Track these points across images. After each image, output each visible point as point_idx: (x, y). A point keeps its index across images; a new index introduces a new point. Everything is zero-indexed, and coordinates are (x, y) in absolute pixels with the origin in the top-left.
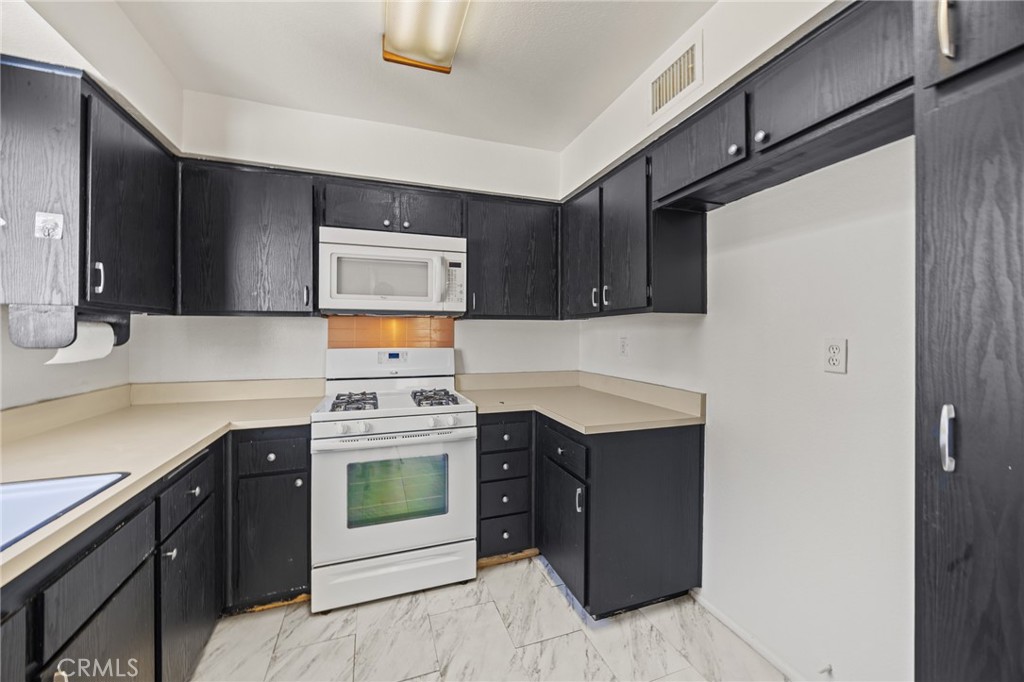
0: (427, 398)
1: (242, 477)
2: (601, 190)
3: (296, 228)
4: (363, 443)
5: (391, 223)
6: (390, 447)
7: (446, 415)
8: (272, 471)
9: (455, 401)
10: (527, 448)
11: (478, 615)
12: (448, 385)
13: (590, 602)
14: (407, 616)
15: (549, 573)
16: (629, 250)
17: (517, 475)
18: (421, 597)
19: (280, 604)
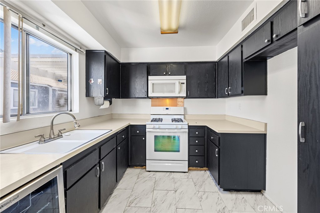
0: (175, 120)
1: (132, 136)
2: (228, 56)
3: (143, 77)
4: (158, 130)
5: (166, 74)
6: (164, 132)
7: (179, 125)
8: (138, 135)
9: (182, 121)
10: (204, 137)
11: (187, 181)
12: (182, 117)
13: (220, 184)
14: (168, 177)
15: (211, 176)
16: (236, 75)
17: (201, 145)
18: (173, 173)
19: (140, 167)
